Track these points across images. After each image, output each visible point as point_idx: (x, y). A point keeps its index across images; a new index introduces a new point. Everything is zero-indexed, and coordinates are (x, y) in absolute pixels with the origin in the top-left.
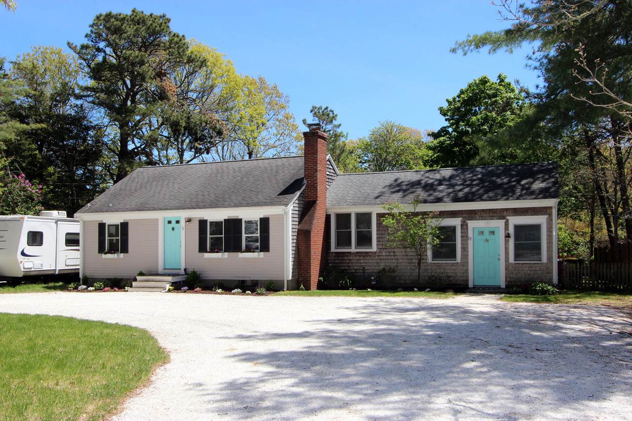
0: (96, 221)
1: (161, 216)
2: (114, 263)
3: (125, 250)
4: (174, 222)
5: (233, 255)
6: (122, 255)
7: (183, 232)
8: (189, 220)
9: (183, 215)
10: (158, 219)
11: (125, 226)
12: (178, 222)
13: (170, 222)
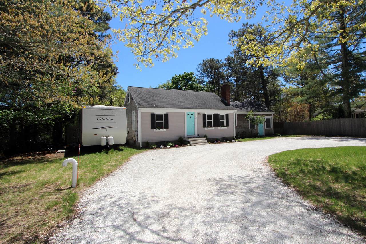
0: (150, 112)
1: (186, 111)
2: (161, 133)
3: (167, 127)
4: (190, 114)
5: (216, 128)
6: (165, 130)
7: (196, 119)
8: (199, 114)
9: (196, 111)
10: (184, 113)
11: (167, 115)
12: (192, 114)
13: (188, 114)
